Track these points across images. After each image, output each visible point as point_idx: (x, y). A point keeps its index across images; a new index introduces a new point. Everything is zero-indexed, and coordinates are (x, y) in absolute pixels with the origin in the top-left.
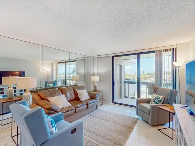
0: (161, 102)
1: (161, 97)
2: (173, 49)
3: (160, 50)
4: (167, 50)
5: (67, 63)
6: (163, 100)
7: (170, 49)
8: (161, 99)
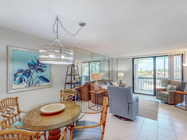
0: (175, 90)
1: (175, 87)
2: (182, 54)
3: (172, 55)
4: (178, 55)
5: (90, 63)
6: (176, 89)
7: (180, 55)
8: (175, 88)
